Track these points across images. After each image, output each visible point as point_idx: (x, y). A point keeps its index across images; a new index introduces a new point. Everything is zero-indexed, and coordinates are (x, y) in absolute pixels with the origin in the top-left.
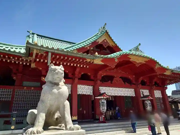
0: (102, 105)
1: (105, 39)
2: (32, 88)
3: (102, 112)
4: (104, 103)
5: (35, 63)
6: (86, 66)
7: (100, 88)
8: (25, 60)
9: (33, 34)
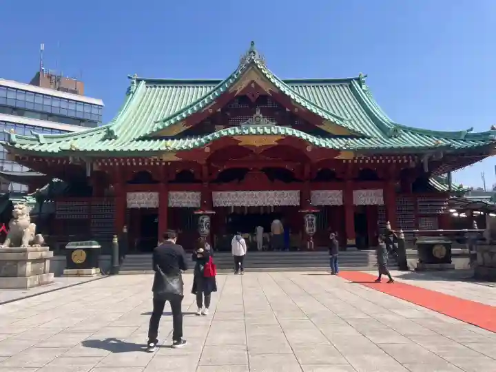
1: (253, 81)
9: (139, 81)
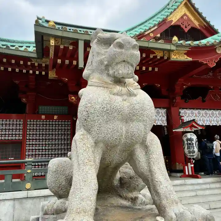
0: (187, 143)
1: (185, 15)
2: (55, 116)
3: (189, 157)
4: (191, 140)
5: (55, 69)
6: (153, 69)
7: (182, 111)
8: (36, 64)
